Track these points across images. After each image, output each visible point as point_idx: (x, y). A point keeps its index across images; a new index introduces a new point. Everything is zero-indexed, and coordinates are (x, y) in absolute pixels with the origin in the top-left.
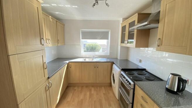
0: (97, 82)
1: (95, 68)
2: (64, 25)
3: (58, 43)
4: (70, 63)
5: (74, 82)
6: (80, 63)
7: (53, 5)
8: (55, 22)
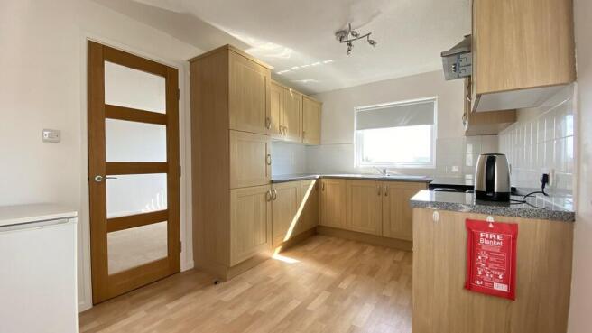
0: (385, 235)
1: (379, 194)
2: (321, 104)
3: (303, 137)
4: (323, 180)
5: (331, 225)
6: (343, 180)
7: (293, 68)
8: (300, 98)
